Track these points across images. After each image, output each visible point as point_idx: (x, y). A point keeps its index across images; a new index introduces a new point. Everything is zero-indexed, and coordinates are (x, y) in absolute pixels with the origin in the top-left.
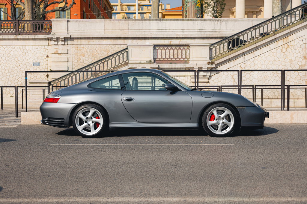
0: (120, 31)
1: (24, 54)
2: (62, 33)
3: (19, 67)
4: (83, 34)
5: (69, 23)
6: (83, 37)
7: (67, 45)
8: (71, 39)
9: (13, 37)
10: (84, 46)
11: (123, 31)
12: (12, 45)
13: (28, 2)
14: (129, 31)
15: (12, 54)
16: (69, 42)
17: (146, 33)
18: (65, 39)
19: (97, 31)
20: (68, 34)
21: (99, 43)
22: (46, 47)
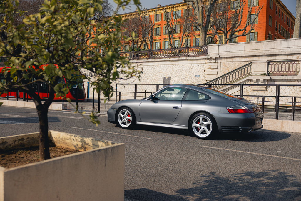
0: (256, 50)
1: (190, 69)
2: (214, 54)
3: (187, 78)
4: (229, 54)
5: (219, 47)
6: (228, 56)
7: (218, 62)
8: (220, 58)
9: (184, 59)
10: (229, 63)
11: (258, 50)
12: (184, 64)
13: (202, 34)
14: (264, 50)
15: (183, 70)
16: (219, 61)
17: (277, 51)
18: (216, 59)
19: (239, 51)
20: (218, 55)
21: (239, 60)
22: (204, 64)
